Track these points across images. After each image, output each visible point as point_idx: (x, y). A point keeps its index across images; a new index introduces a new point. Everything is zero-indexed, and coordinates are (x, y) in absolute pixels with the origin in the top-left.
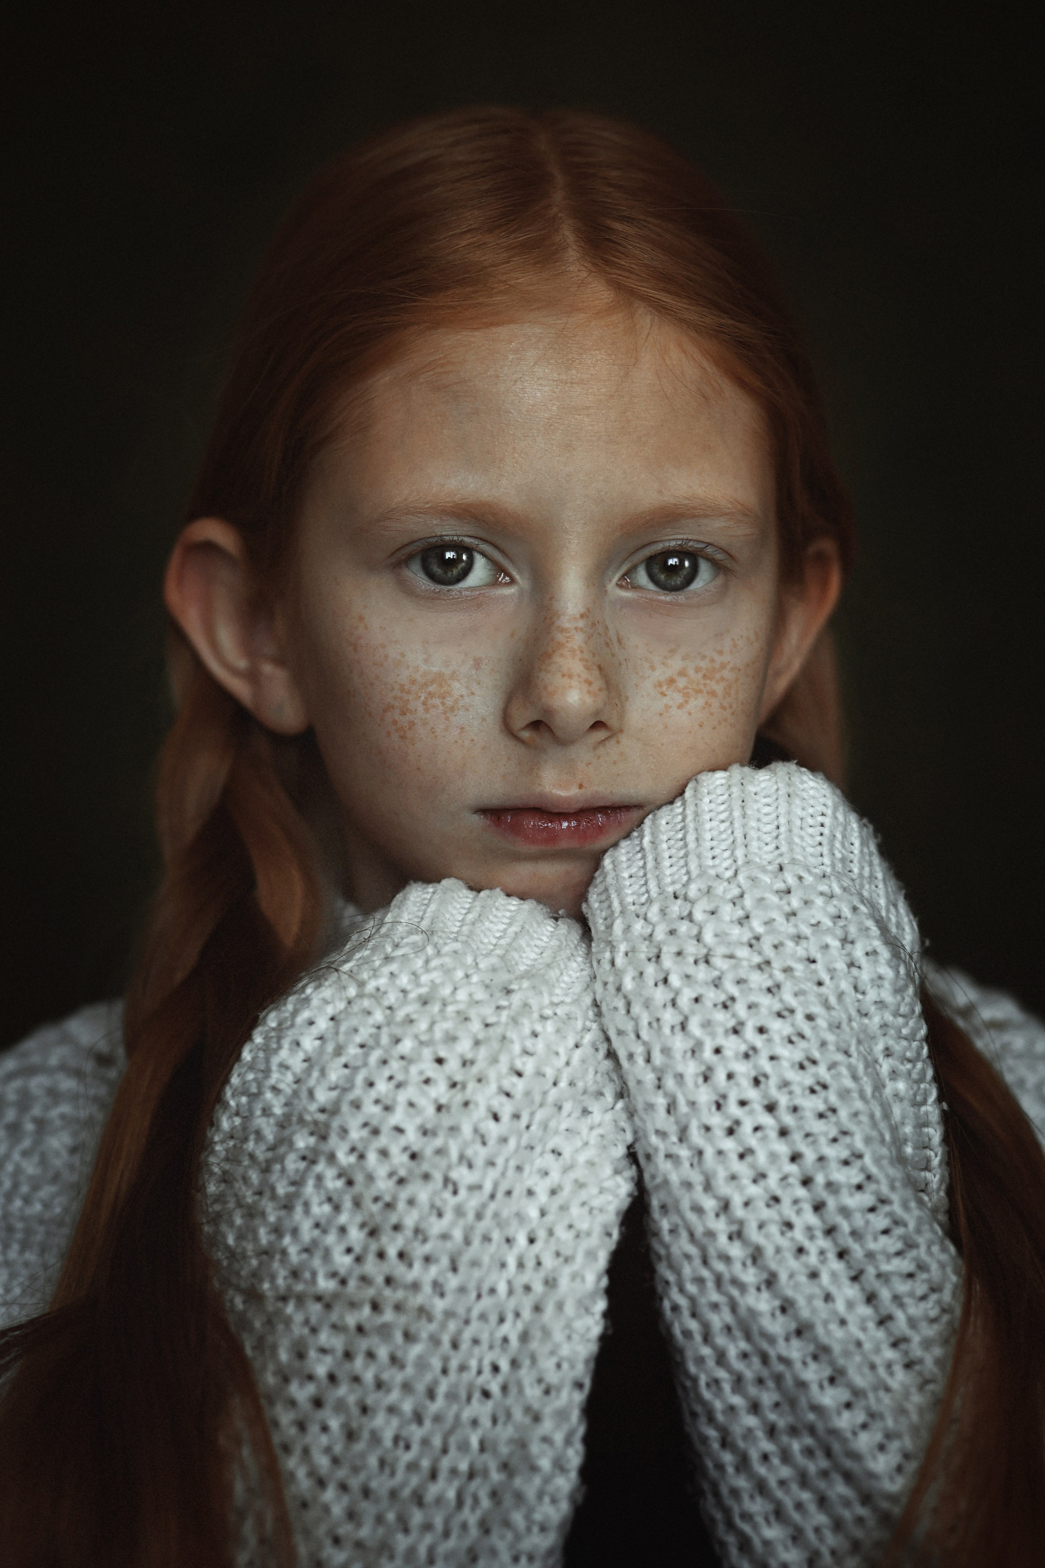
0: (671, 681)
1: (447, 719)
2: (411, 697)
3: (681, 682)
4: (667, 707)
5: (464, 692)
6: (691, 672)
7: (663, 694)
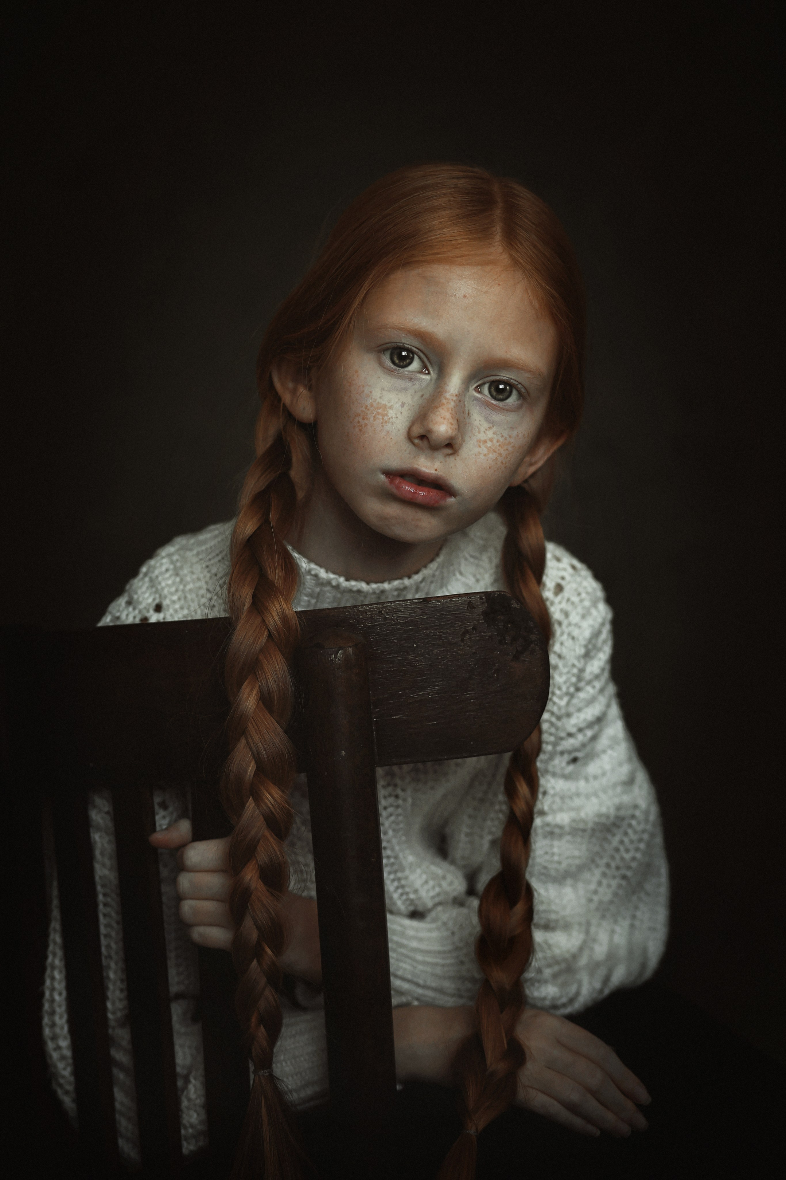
0: (485, 442)
1: (383, 426)
2: (369, 412)
3: (489, 444)
4: (480, 453)
5: (394, 416)
6: (495, 441)
7: (480, 447)
